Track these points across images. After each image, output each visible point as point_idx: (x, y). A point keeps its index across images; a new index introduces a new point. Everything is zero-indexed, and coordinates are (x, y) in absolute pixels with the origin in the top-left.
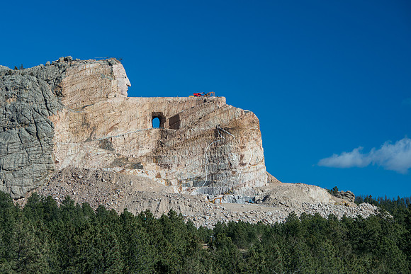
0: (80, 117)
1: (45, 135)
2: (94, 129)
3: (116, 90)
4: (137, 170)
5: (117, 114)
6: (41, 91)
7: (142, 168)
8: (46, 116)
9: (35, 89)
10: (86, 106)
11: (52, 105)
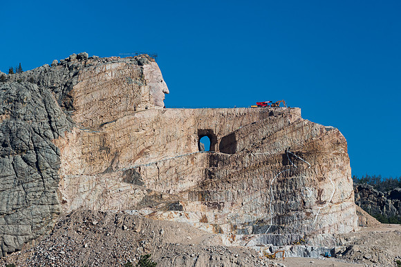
0: (97, 139)
1: (47, 165)
2: (117, 155)
3: (147, 100)
4: (173, 212)
5: (149, 134)
6: (43, 105)
7: (180, 208)
8: (49, 138)
9: (35, 102)
10: (106, 123)
11: (58, 123)
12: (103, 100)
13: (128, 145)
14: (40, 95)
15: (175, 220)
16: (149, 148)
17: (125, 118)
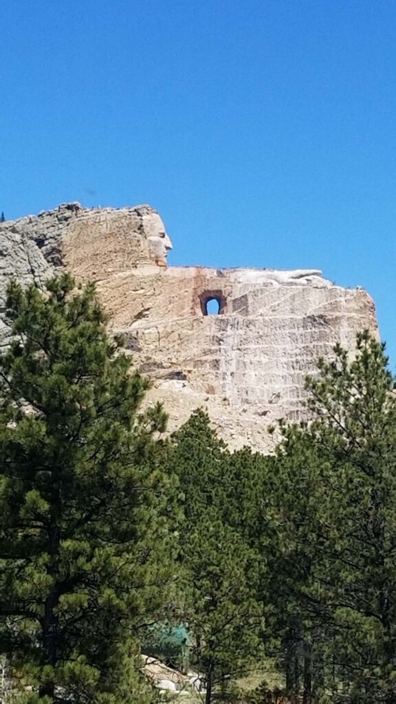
3: (148, 255)
4: (175, 381)
5: (148, 294)
6: (26, 258)
7: (184, 378)
9: (16, 254)
10: (99, 280)
11: (42, 278)
12: (97, 255)
13: (123, 305)
14: (22, 247)
15: (177, 390)
16: (148, 309)
17: (121, 274)
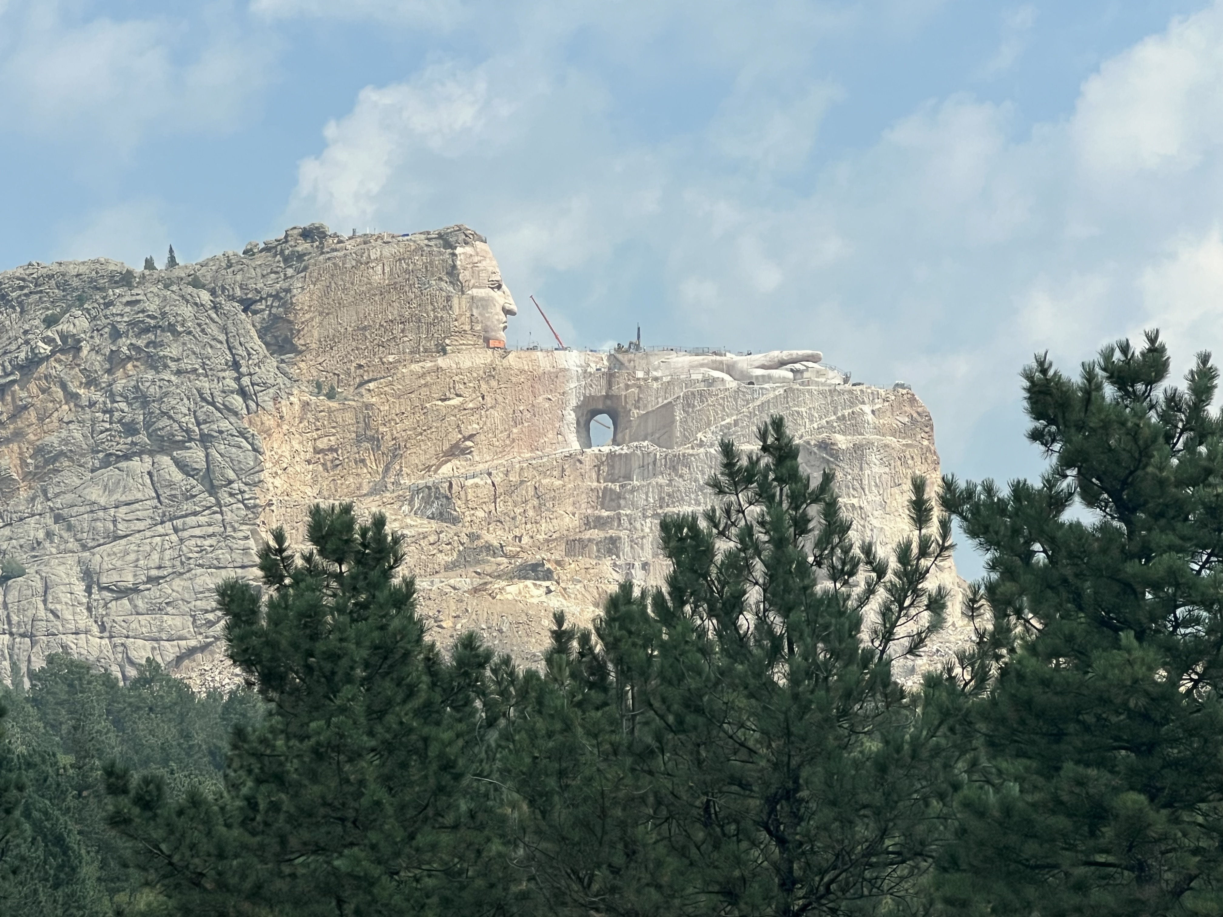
2: (396, 453)
4: (529, 583)
5: (471, 405)
6: (222, 338)
7: (548, 575)
8: (236, 414)
9: (203, 331)
10: (370, 381)
11: (255, 378)
14: (214, 316)
15: (535, 601)
16: (470, 437)
17: (415, 367)
